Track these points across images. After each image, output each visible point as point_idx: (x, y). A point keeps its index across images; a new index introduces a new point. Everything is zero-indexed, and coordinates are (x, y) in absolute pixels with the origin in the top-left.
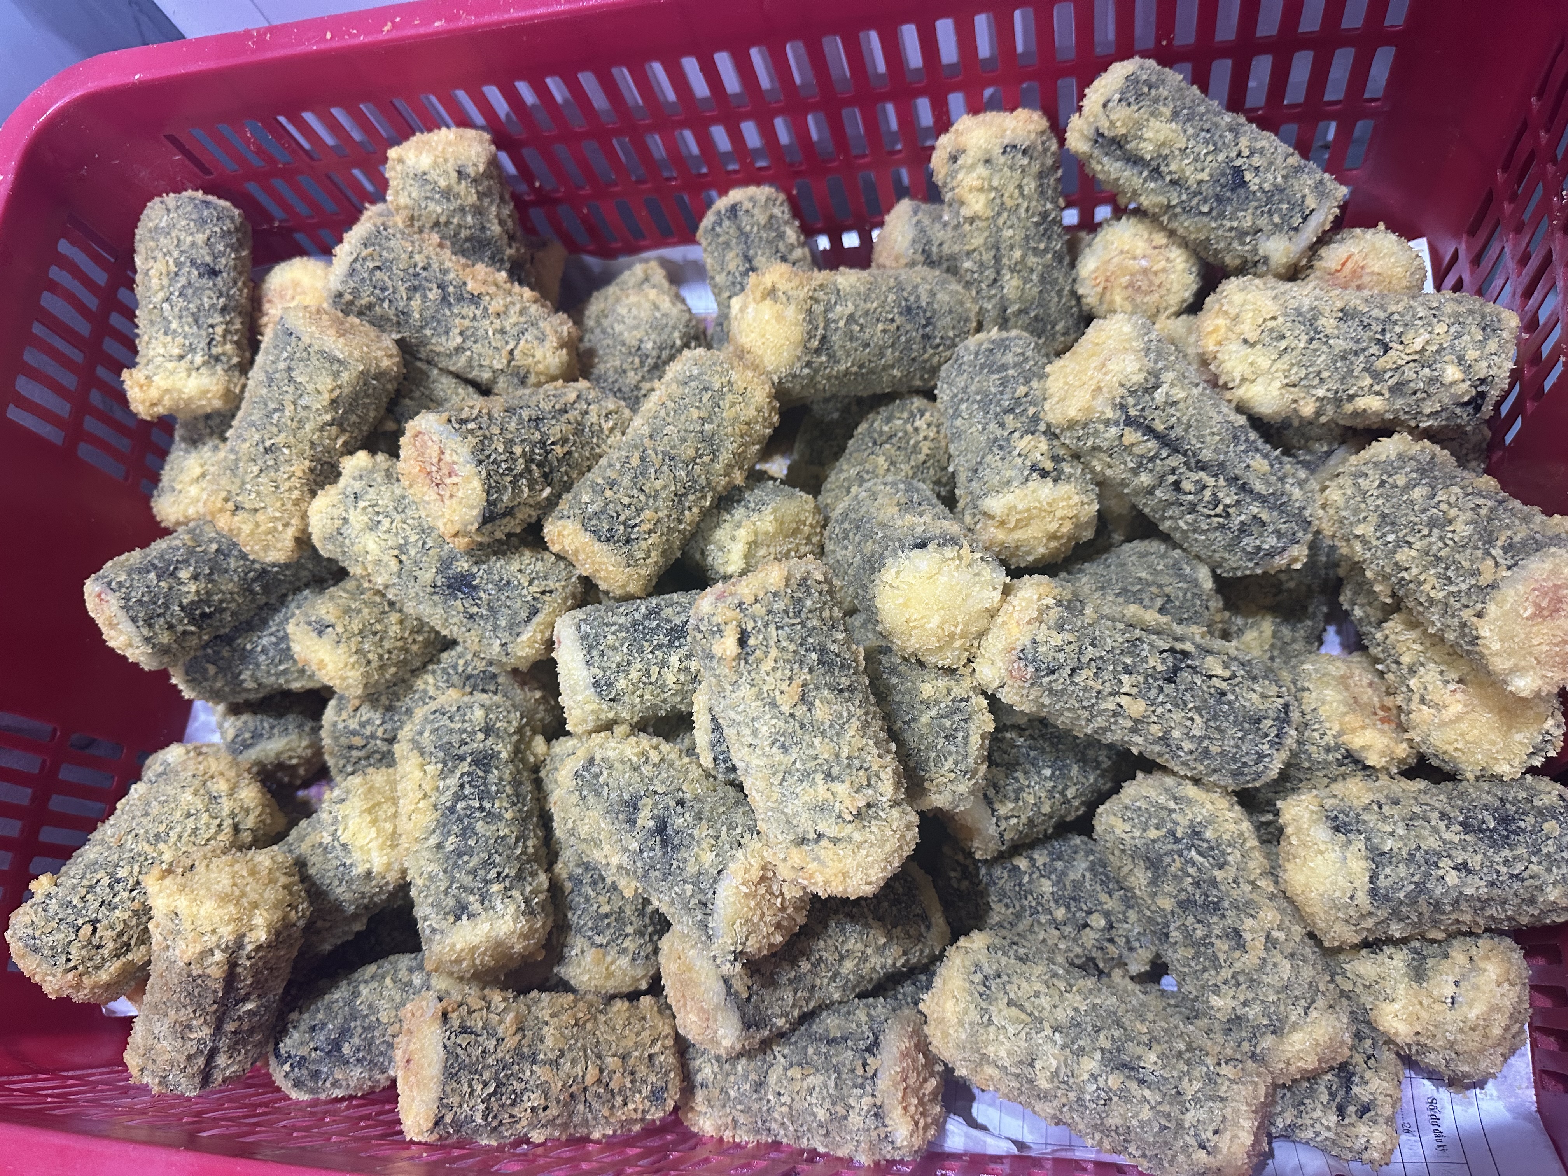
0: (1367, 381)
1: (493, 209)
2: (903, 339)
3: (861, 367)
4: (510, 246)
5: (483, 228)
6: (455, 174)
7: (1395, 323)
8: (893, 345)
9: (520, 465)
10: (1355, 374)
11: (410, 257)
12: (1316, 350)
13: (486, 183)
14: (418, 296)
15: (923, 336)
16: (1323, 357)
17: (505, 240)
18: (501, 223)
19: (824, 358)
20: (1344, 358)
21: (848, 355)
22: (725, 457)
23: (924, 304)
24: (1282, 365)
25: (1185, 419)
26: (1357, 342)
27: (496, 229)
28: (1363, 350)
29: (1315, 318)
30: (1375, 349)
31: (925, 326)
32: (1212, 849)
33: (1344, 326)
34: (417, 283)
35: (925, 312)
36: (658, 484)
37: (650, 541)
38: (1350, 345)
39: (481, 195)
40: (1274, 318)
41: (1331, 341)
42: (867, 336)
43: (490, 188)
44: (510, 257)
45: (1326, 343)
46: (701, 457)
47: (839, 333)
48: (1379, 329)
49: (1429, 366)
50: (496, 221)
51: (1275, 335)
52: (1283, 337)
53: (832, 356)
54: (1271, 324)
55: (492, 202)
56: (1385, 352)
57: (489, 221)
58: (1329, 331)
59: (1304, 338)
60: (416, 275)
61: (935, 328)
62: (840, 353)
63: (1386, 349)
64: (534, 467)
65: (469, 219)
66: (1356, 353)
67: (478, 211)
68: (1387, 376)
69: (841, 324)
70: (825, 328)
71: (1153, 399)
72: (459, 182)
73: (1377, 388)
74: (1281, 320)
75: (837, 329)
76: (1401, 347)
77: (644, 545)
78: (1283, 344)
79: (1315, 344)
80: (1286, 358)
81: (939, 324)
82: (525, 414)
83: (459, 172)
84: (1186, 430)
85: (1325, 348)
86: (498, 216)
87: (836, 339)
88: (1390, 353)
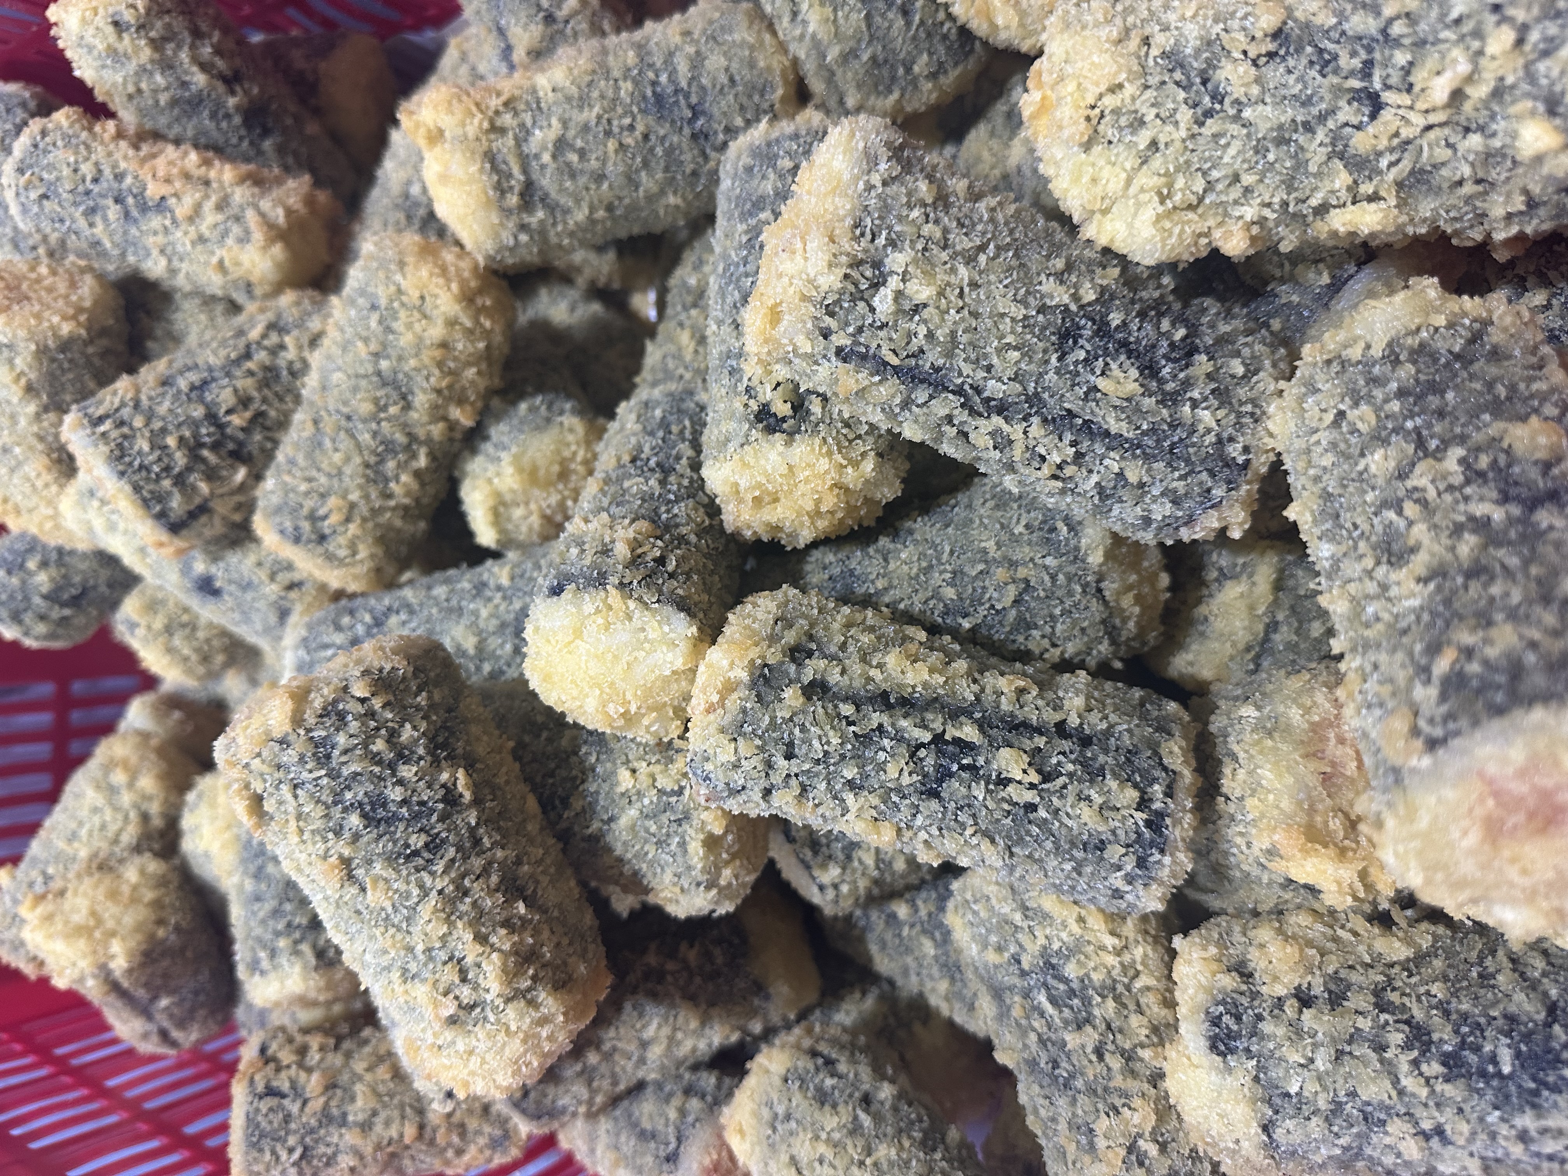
0: (1342, 179)
1: (184, 56)
2: (659, 151)
3: (610, 208)
4: (233, 93)
5: (184, 85)
6: (110, 29)
7: (1396, 43)
8: (646, 164)
9: (180, 459)
10: (1313, 168)
11: (76, 171)
12: (1216, 136)
13: (159, 24)
14: (98, 219)
15: (694, 137)
16: (1236, 146)
17: (221, 87)
18: (204, 67)
19: (540, 214)
20: (1282, 141)
21: (578, 201)
22: (421, 400)
23: (684, 84)
24: (1147, 179)
25: (941, 335)
26: (1307, 102)
27: (199, 79)
28: (1322, 118)
29: (1211, 65)
30: (1347, 113)
31: (691, 121)
32: (1072, 993)
33: (1275, 73)
34: (91, 203)
35: (687, 96)
36: (337, 457)
37: (350, 533)
38: (1290, 113)
39: (156, 45)
40: (1116, 88)
41: (1247, 113)
42: (594, 164)
43: (168, 27)
44: (238, 108)
45: (1237, 118)
46: (384, 408)
47: (549, 172)
48: (1356, 63)
49: (1481, 129)
50: (195, 69)
51: (1123, 121)
52: (1142, 123)
53: (552, 208)
54: (1109, 102)
55: (179, 47)
56: (1373, 116)
57: (186, 73)
58: (1237, 92)
59: (1185, 115)
60: (88, 193)
61: (711, 117)
62: (566, 201)
63: (1376, 106)
64: (205, 453)
65: (159, 79)
66: (1308, 128)
67: (167, 65)
68: (1384, 163)
69: (546, 158)
70: (525, 171)
71: (873, 310)
72: (120, 38)
73: (1367, 188)
74: (1130, 89)
75: (543, 167)
76: (1406, 100)
77: (342, 540)
78: (1143, 139)
79: (1212, 126)
80: (1157, 162)
81: (716, 111)
82: (183, 384)
83: (116, 24)
84: (949, 354)
85: (1234, 129)
86: (195, 60)
87: (546, 182)
88: (1386, 115)
